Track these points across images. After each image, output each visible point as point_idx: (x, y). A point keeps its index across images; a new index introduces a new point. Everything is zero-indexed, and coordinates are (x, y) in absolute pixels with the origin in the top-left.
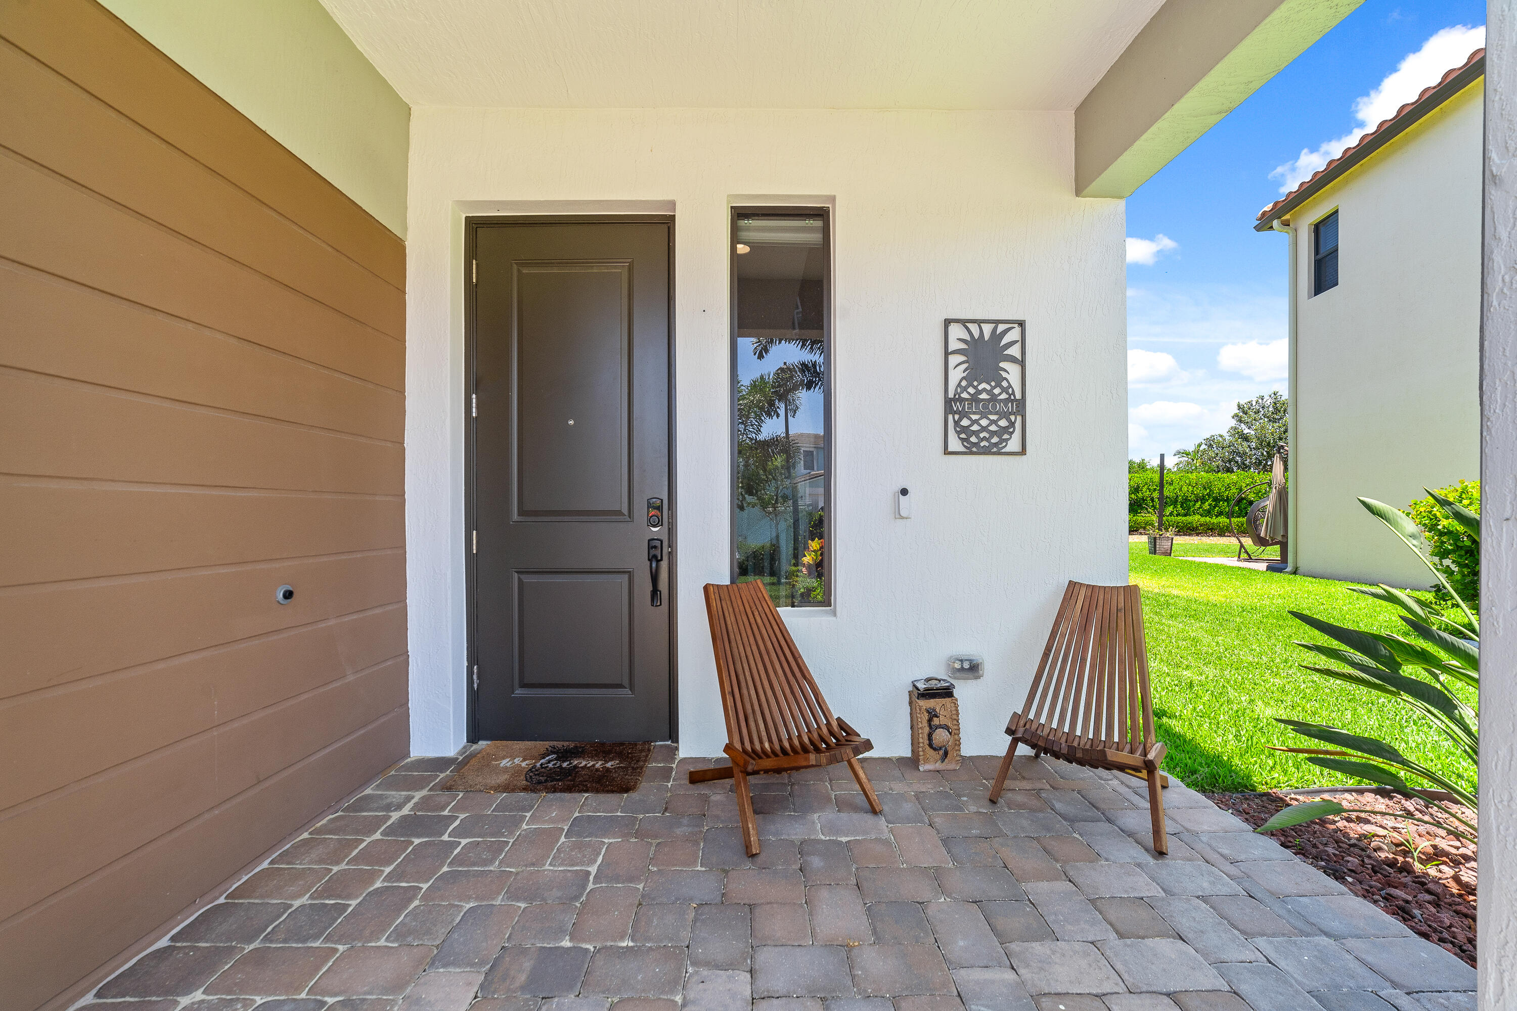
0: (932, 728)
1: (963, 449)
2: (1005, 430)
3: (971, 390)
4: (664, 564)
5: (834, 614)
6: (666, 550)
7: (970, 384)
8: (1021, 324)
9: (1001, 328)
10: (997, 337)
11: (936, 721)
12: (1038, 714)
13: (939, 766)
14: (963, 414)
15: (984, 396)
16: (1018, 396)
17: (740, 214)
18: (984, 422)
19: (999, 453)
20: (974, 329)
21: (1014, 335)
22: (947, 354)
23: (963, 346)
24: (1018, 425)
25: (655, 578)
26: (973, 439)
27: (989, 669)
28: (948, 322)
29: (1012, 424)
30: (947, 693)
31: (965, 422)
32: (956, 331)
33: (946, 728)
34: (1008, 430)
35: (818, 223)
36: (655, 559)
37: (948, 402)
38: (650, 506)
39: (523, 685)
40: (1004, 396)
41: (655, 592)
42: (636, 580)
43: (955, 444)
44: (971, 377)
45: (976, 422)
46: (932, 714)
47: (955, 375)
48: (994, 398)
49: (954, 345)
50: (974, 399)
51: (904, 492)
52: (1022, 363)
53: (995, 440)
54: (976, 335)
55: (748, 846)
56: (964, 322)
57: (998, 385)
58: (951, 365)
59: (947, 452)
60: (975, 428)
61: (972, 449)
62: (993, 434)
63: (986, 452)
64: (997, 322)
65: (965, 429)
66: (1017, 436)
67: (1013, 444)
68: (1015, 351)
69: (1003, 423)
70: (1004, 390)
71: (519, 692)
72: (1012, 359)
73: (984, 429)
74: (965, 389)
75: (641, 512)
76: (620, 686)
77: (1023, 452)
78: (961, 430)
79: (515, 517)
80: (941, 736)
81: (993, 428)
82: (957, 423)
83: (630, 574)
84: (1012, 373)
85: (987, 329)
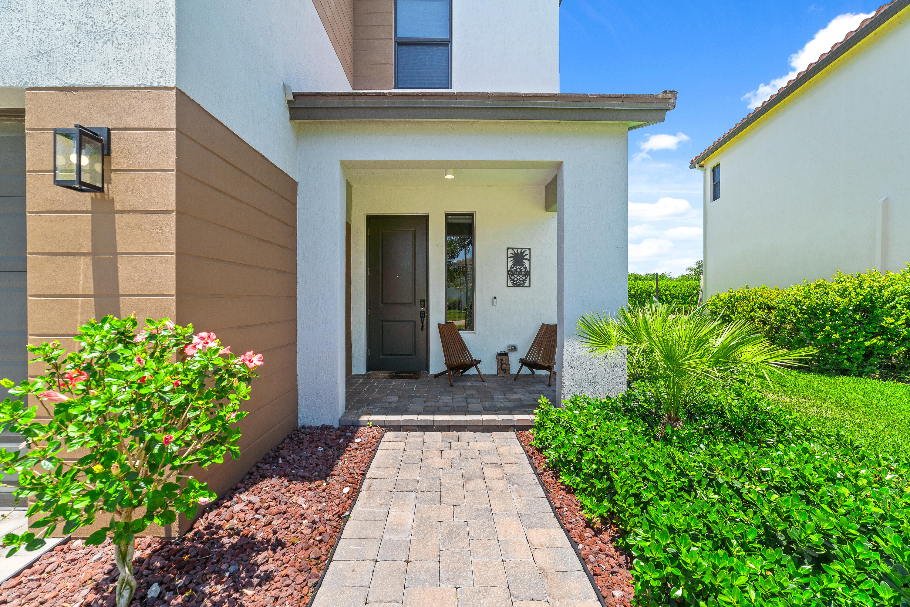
0: (502, 364)
1: (512, 285)
2: (524, 280)
3: (515, 268)
4: (425, 319)
5: (475, 333)
6: (426, 314)
7: (514, 267)
8: (530, 249)
9: (523, 250)
10: (522, 253)
11: (503, 362)
12: (529, 358)
13: (504, 375)
14: (512, 275)
15: (518, 270)
16: (528, 270)
17: (447, 215)
18: (518, 278)
19: (522, 286)
20: (515, 250)
21: (527, 252)
22: (508, 258)
23: (512, 255)
24: (528, 278)
25: (423, 323)
26: (515, 282)
27: (519, 348)
28: (508, 248)
29: (526, 278)
30: (506, 354)
31: (513, 278)
32: (510, 251)
33: (506, 364)
34: (525, 280)
35: (471, 217)
36: (422, 317)
37: (508, 272)
38: (421, 301)
39: (383, 355)
40: (524, 270)
41: (422, 327)
42: (417, 323)
43: (510, 284)
44: (515, 264)
45: (515, 277)
46: (502, 360)
47: (510, 264)
48: (521, 270)
49: (510, 255)
50: (516, 271)
51: (495, 298)
52: (530, 260)
53: (521, 283)
54: (516, 252)
55: (451, 384)
56: (512, 248)
57: (523, 267)
58: (509, 261)
59: (507, 286)
60: (516, 279)
61: (515, 285)
62: (521, 281)
63: (519, 286)
64: (522, 248)
65: (513, 280)
66: (528, 281)
67: (527, 284)
68: (527, 257)
69: (524, 278)
70: (524, 268)
71: (382, 357)
72: (527, 259)
73: (518, 279)
74: (513, 268)
75: (418, 302)
76: (412, 355)
77: (530, 286)
78: (512, 280)
79: (381, 304)
80: (504, 366)
81: (521, 279)
82: (510, 278)
83: (415, 322)
84: (526, 263)
85: (519, 250)
